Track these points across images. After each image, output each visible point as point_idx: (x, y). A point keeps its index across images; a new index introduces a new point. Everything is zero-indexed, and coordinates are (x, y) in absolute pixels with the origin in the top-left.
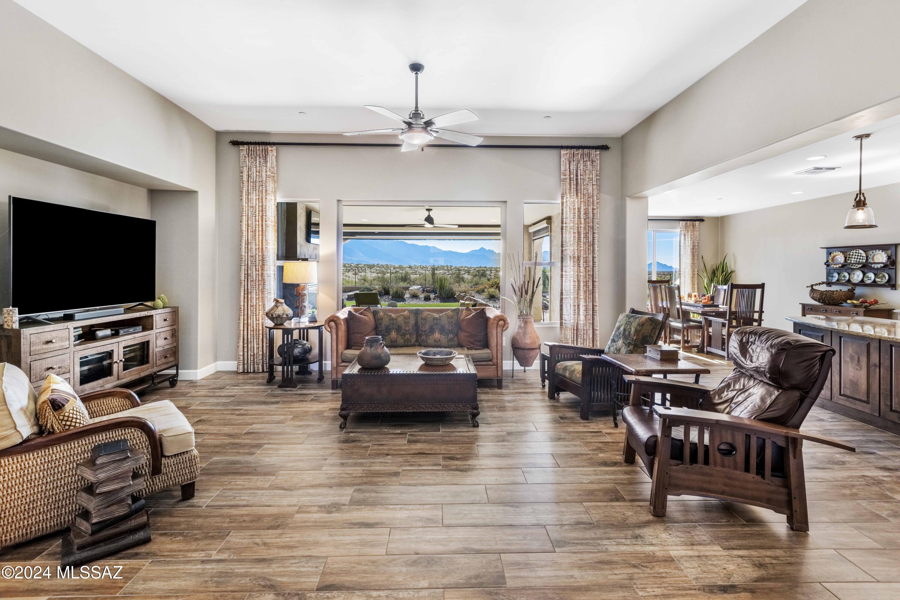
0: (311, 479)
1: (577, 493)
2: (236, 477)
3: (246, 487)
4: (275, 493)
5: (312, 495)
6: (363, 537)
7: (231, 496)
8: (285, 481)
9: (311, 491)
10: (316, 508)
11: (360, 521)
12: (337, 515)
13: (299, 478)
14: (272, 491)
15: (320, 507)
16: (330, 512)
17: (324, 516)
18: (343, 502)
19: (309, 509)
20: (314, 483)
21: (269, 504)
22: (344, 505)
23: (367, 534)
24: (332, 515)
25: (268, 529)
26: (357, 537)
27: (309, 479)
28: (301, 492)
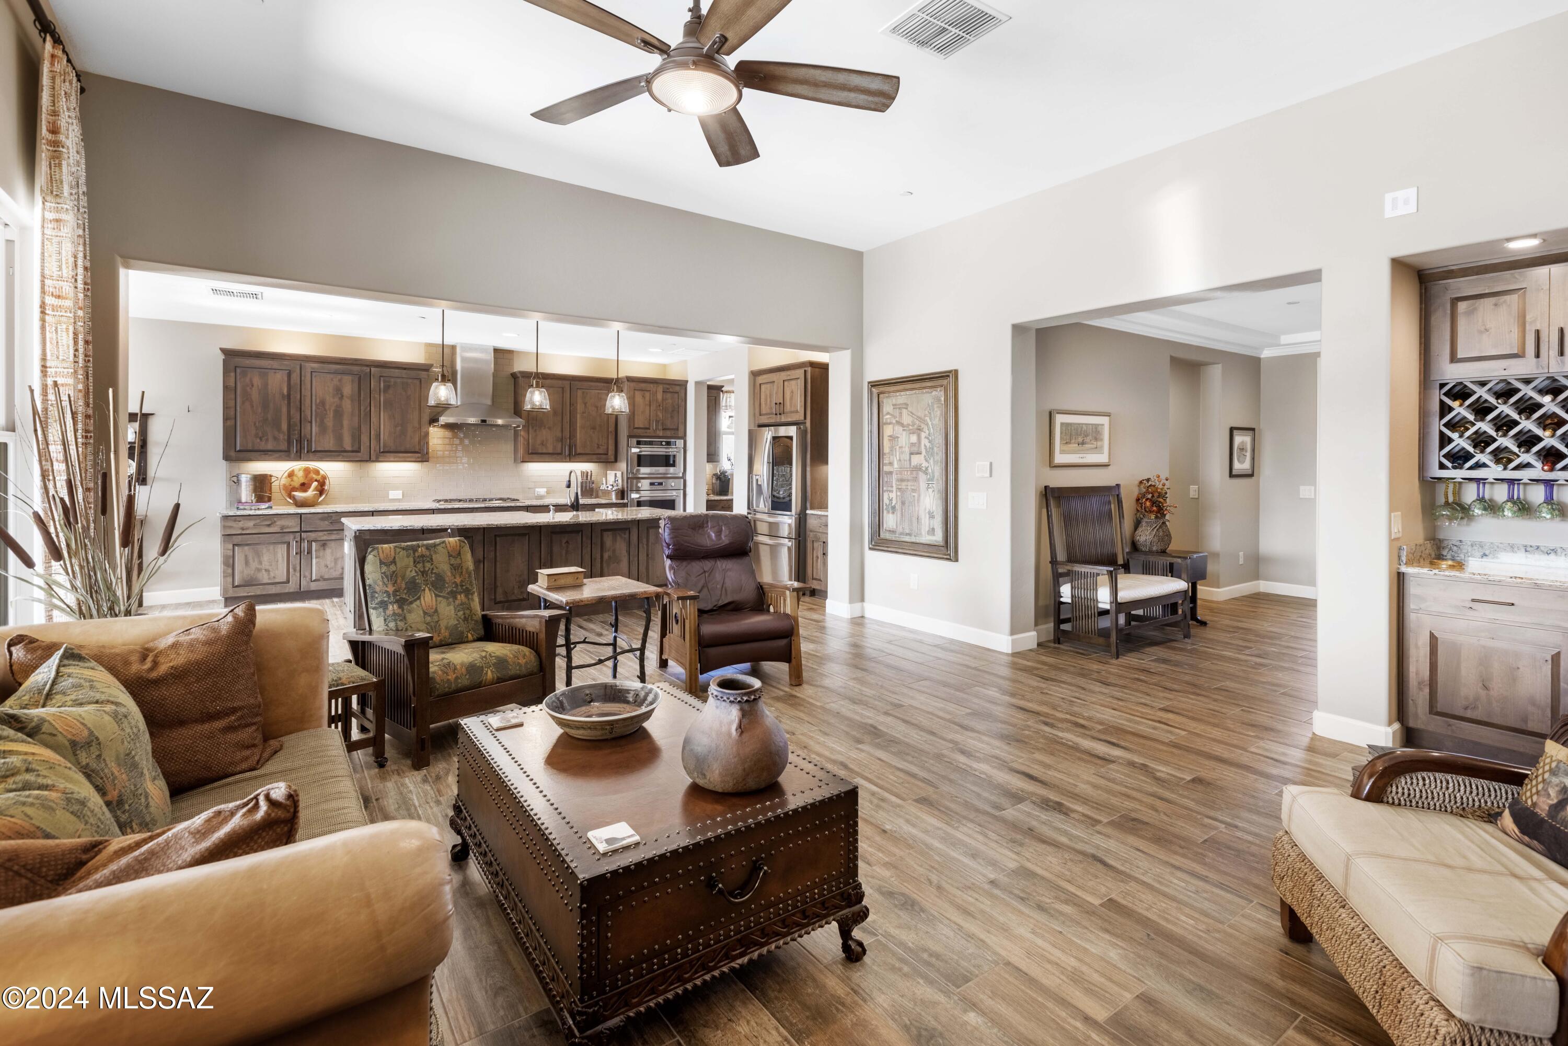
0: (1050, 858)
1: (802, 708)
2: (1195, 939)
3: (1175, 904)
4: (1123, 865)
5: (1066, 833)
6: (1043, 770)
7: (1205, 899)
8: (1097, 877)
9: (1064, 840)
10: (1072, 815)
11: (1032, 782)
12: (1052, 798)
13: (1069, 870)
14: (1128, 871)
15: (1066, 814)
16: (1060, 804)
17: (1068, 803)
18: (1032, 806)
19: (1083, 818)
20: (1049, 849)
21: (1138, 853)
22: (1034, 803)
23: (1036, 771)
24: (1057, 799)
25: (1147, 823)
26: (1050, 773)
27: (1054, 860)
28: (1080, 846)
